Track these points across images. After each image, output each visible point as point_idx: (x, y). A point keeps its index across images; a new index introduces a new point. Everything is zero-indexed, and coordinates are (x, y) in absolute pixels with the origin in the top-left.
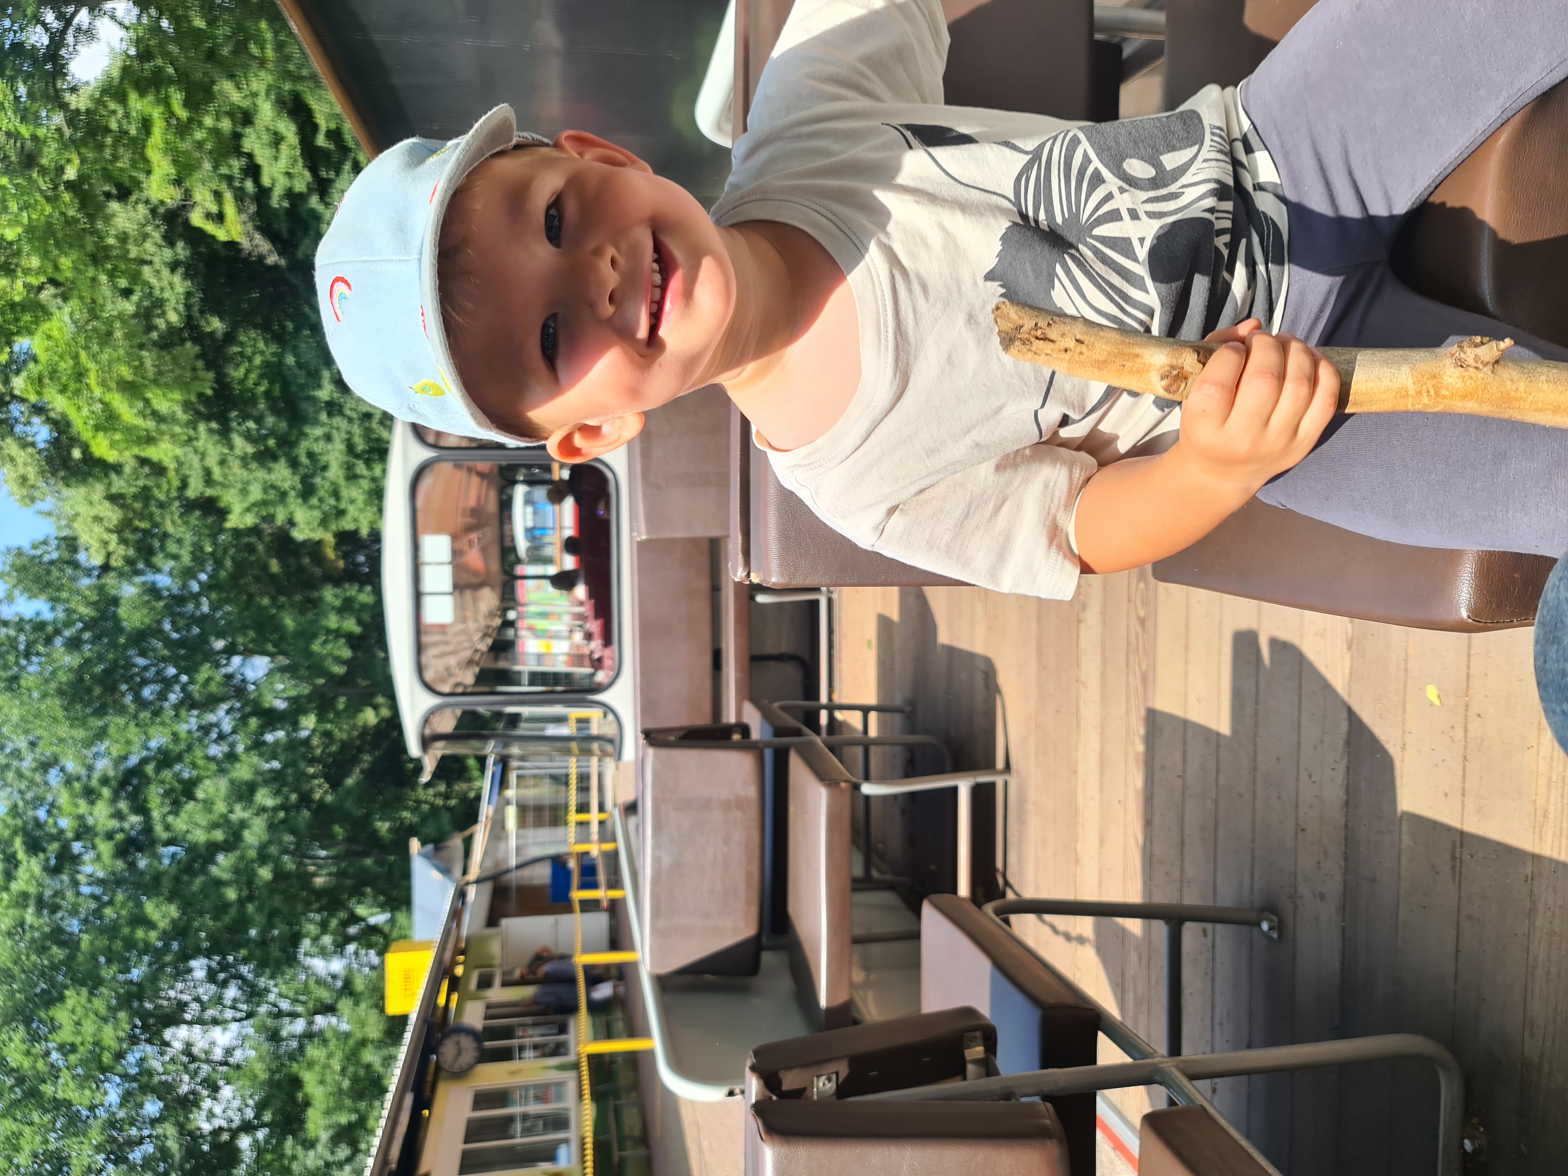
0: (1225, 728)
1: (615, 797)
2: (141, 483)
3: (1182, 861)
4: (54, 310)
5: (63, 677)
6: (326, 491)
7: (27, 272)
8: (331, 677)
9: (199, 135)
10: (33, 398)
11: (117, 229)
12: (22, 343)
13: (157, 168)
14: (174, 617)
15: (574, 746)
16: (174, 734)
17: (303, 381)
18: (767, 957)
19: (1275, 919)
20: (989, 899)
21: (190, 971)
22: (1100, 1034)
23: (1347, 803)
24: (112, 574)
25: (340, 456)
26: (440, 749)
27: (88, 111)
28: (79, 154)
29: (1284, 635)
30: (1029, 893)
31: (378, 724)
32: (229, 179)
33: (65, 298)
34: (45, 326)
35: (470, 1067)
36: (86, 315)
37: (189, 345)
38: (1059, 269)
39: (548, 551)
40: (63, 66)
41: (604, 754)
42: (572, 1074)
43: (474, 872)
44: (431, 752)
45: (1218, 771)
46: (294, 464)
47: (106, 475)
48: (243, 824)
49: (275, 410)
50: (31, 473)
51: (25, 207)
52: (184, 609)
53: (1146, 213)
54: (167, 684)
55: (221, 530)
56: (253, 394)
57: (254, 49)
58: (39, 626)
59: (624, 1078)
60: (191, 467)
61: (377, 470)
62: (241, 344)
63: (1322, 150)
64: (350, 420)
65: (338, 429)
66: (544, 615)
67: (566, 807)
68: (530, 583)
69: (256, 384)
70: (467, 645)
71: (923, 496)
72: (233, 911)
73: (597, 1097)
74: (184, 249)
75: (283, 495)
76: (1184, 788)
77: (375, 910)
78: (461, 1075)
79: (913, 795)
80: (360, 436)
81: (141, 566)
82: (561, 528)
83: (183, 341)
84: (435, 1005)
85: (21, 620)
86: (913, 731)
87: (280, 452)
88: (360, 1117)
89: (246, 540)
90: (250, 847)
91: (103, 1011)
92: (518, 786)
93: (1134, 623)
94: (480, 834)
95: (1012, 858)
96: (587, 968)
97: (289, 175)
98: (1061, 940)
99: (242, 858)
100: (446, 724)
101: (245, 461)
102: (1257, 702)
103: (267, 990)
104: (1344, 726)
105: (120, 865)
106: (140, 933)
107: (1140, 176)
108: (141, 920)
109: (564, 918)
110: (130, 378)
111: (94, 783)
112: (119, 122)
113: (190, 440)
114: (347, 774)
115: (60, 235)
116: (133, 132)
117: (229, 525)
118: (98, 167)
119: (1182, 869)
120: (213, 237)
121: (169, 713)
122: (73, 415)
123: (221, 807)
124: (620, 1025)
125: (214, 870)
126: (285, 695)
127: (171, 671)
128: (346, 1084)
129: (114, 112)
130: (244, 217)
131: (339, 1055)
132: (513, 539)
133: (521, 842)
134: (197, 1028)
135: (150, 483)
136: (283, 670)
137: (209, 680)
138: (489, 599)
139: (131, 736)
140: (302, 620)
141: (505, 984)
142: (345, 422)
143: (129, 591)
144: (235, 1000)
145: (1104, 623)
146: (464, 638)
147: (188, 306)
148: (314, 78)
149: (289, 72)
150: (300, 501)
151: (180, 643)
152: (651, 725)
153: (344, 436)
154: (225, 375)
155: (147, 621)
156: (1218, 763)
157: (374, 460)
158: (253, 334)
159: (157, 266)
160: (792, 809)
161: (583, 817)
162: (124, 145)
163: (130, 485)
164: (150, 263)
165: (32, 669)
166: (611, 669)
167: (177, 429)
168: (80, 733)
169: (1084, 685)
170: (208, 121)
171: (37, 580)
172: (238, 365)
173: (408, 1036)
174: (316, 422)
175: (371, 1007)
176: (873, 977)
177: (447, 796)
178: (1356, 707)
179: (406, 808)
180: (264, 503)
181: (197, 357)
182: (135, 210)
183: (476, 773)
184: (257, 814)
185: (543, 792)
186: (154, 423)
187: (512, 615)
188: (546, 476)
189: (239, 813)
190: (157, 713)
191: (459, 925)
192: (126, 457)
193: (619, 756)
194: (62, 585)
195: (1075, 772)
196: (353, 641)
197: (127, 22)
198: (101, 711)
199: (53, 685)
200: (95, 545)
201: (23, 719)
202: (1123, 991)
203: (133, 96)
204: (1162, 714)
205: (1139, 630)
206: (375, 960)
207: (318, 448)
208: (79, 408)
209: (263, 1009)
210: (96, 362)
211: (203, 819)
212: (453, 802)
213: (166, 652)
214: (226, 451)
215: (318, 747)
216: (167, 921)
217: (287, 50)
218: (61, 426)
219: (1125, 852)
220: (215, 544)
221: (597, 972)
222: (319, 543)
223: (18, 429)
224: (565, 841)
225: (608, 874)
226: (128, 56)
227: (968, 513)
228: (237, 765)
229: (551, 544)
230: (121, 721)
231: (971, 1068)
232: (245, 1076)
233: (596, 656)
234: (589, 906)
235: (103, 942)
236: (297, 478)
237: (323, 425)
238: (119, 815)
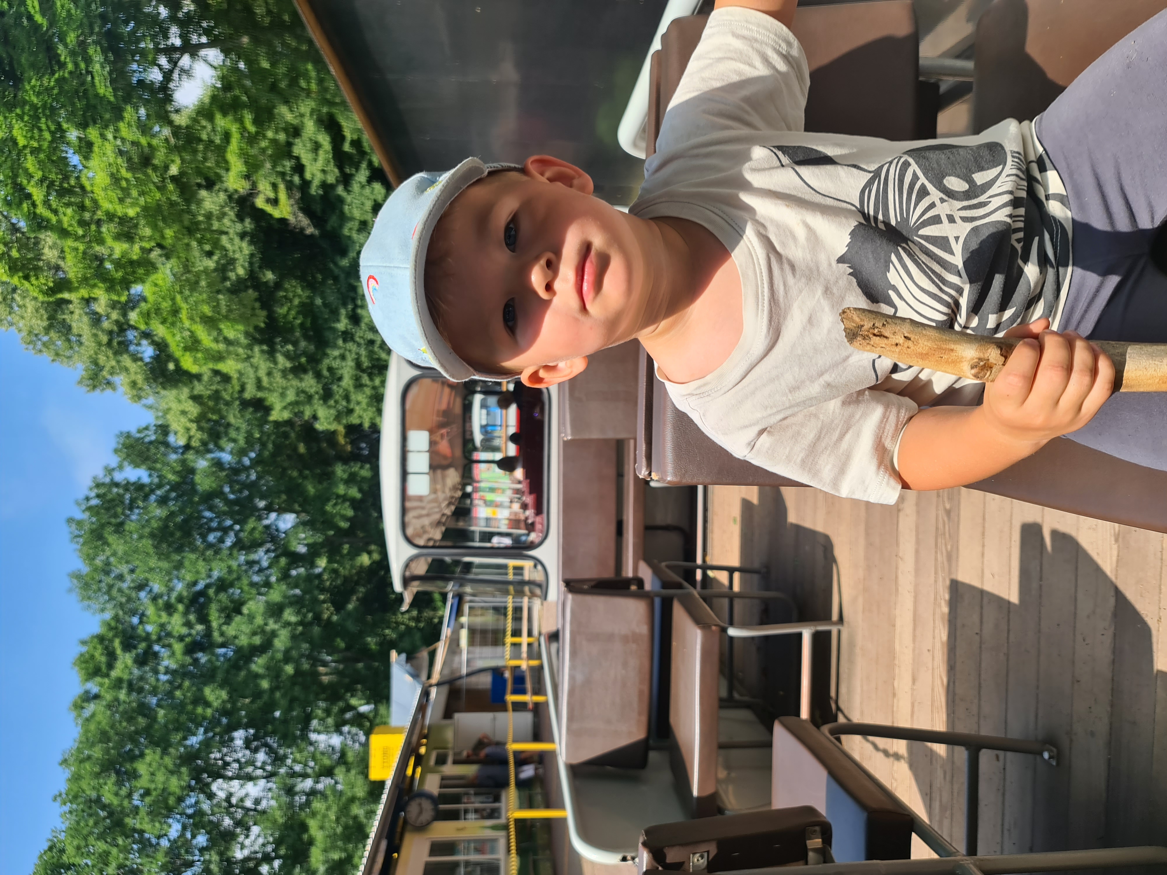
0: (1014, 598)
1: (540, 626)
2: (214, 387)
3: (980, 700)
4: (159, 265)
5: (155, 524)
6: (340, 396)
7: (142, 239)
8: (338, 529)
9: (264, 144)
10: (143, 327)
11: (205, 210)
12: (137, 289)
13: (233, 167)
14: (232, 483)
15: (511, 588)
16: (229, 567)
17: (327, 316)
18: (653, 756)
19: (1054, 750)
20: (825, 722)
21: (232, 739)
22: (913, 834)
23: (1113, 662)
24: (191, 452)
25: (351, 371)
26: (415, 587)
27: (187, 127)
28: (181, 157)
29: (1063, 528)
30: (857, 718)
31: (371, 564)
32: (283, 174)
33: (168, 257)
34: (153, 277)
35: (429, 823)
36: (182, 269)
37: (250, 291)
38: (893, 257)
39: (497, 442)
40: (171, 96)
41: (533, 595)
42: (503, 833)
43: (436, 677)
44: (410, 588)
45: (1009, 631)
46: (318, 375)
47: (191, 382)
48: (274, 634)
49: (306, 337)
50: (140, 379)
51: (142, 193)
52: (239, 478)
53: (961, 217)
54: (225, 531)
55: (267, 422)
56: (292, 326)
57: (303, 84)
58: (139, 487)
59: (541, 839)
60: (248, 378)
61: (377, 381)
62: (286, 290)
63: (1099, 171)
64: (359, 345)
65: (350, 351)
66: (492, 490)
67: (504, 631)
68: (483, 466)
69: (294, 318)
70: (437, 510)
71: (785, 422)
72: (266, 697)
73: (520, 852)
74: (250, 223)
75: (310, 398)
76: (981, 643)
77: (363, 702)
78: (422, 828)
79: (767, 638)
80: (366, 356)
81: (211, 446)
82: (507, 426)
83: (247, 288)
84: (405, 775)
85: (128, 483)
86: (767, 588)
87: (309, 367)
88: (348, 854)
89: (284, 429)
90: (278, 651)
91: (171, 766)
92: (469, 615)
93: (941, 513)
94: (441, 649)
95: (843, 690)
96: (516, 753)
97: (324, 171)
98: (881, 755)
99: (272, 658)
100: (421, 568)
101: (284, 373)
102: (1041, 579)
103: (285, 757)
104: (1112, 601)
105: (188, 659)
106: (200, 710)
107: (957, 189)
108: (200, 700)
109: (500, 715)
110: (210, 314)
111: (173, 600)
112: (208, 134)
113: (249, 357)
114: (347, 601)
115: (166, 213)
116: (218, 141)
117: (272, 418)
118: (193, 166)
119: (979, 706)
120: (270, 215)
121: (226, 552)
122: (169, 339)
123: (259, 620)
124: (539, 798)
125: (254, 667)
126: (305, 542)
127: (228, 522)
128: (339, 830)
129: (204, 127)
130: (292, 201)
131: (335, 808)
132: (471, 433)
133: (470, 656)
134: (236, 783)
135: (220, 387)
136: (304, 524)
137: (254, 529)
138: (453, 476)
139: (200, 568)
140: (320, 487)
141: (456, 762)
142: (355, 346)
143: (202, 464)
144: (264, 763)
145: (918, 512)
146: (435, 505)
147: (251, 264)
148: (343, 103)
149: (326, 99)
150: (321, 402)
151: (236, 502)
152: (569, 576)
153: (354, 356)
154: (274, 312)
155: (214, 485)
156: (1009, 625)
157: (375, 375)
158: (294, 282)
159: (231, 236)
160: (674, 644)
161: (516, 640)
162: (211, 151)
163: (207, 389)
164: (226, 233)
165: (134, 517)
166: (542, 532)
167: (241, 351)
168: (165, 565)
169: (901, 559)
170: (270, 134)
171: (140, 454)
172: (282, 305)
173: (384, 797)
174: (335, 346)
175: (359, 774)
176: (733, 775)
177: (417, 620)
178: (1122, 587)
179: (388, 627)
180: (296, 403)
181: (256, 300)
182: (218, 197)
183: (439, 604)
184: (284, 627)
185: (488, 619)
186: (225, 346)
187: (469, 489)
188: (497, 388)
189: (272, 625)
190: (217, 552)
191: (423, 717)
192: (205, 369)
193: (545, 597)
194: (158, 459)
195: (894, 626)
196: (355, 504)
197: (215, 64)
198: (179, 550)
199: (147, 530)
200: (181, 430)
201: (125, 553)
202: (931, 799)
203: (218, 117)
204: (963, 584)
205: (946, 519)
206: (363, 738)
207: (335, 364)
208: (174, 335)
209: (283, 771)
210: (187, 302)
211: (246, 629)
212: (422, 625)
213: (226, 508)
214: (272, 366)
215: (327, 580)
216: (219, 701)
217: (326, 84)
218: (161, 347)
219: (933, 690)
220: (262, 432)
221: (523, 756)
222: (334, 433)
223: (132, 348)
224: (503, 657)
225: (533, 683)
226: (215, 87)
227: (820, 436)
228: (272, 591)
229: (500, 437)
230: (193, 556)
231: (811, 854)
232: (268, 820)
233: (530, 521)
234: (519, 707)
235: (173, 715)
236: (320, 386)
237: (340, 348)
238: (188, 624)
